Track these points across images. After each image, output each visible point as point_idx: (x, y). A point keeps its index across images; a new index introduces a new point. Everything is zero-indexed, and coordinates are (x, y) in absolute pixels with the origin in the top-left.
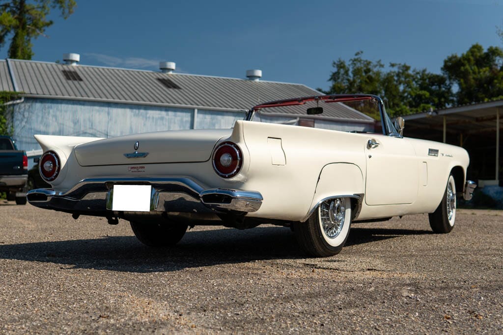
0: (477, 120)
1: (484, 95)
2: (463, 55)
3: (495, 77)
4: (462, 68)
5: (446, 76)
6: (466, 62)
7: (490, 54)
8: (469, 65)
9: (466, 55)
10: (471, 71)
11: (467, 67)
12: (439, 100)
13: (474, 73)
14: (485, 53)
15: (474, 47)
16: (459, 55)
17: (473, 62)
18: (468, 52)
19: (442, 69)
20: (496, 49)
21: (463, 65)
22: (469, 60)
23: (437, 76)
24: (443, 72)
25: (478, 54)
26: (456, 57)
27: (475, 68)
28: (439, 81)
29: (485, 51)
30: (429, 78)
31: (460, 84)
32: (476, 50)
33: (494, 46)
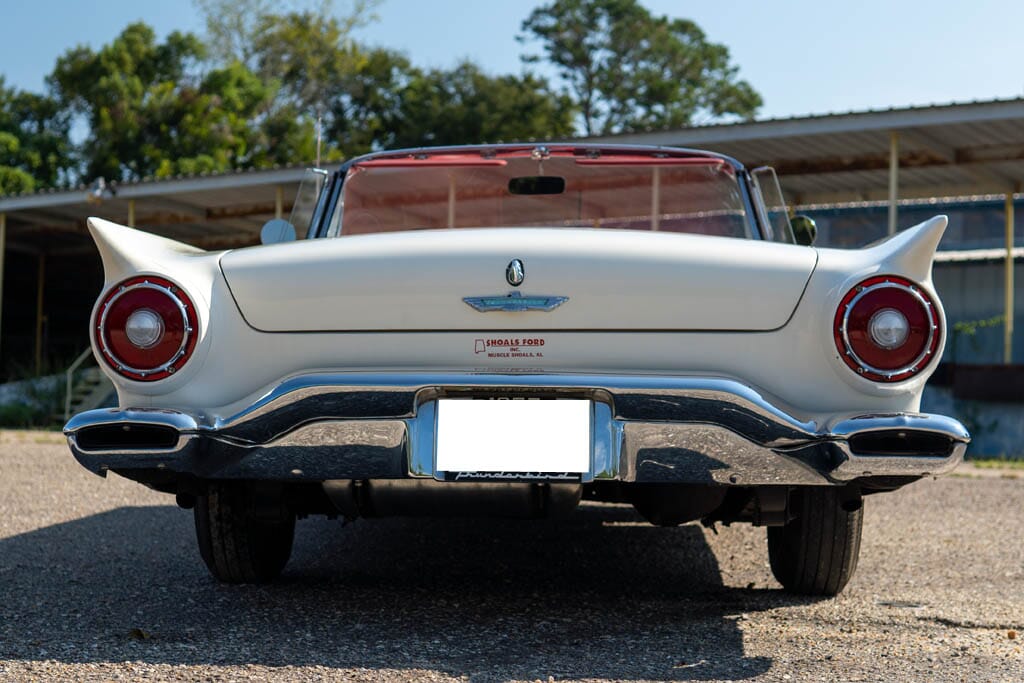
0: (210, 214)
1: (157, 152)
2: (106, 48)
3: (189, 107)
4: (104, 82)
5: (57, 98)
6: (113, 66)
7: (173, 50)
8: (123, 73)
9: (115, 48)
10: (126, 91)
11: (117, 77)
12: (44, 157)
13: (133, 94)
14: (161, 48)
15: (133, 29)
16: (96, 49)
17: (130, 67)
18: (116, 41)
19: (48, 80)
20: (190, 38)
21: (106, 73)
22: (120, 63)
23: (37, 99)
24: (49, 87)
25: (143, 49)
26: (87, 51)
27: (137, 82)
28: (42, 110)
29: (160, 40)
30: (16, 103)
31: (96, 122)
32: (137, 37)
33: (184, 32)
